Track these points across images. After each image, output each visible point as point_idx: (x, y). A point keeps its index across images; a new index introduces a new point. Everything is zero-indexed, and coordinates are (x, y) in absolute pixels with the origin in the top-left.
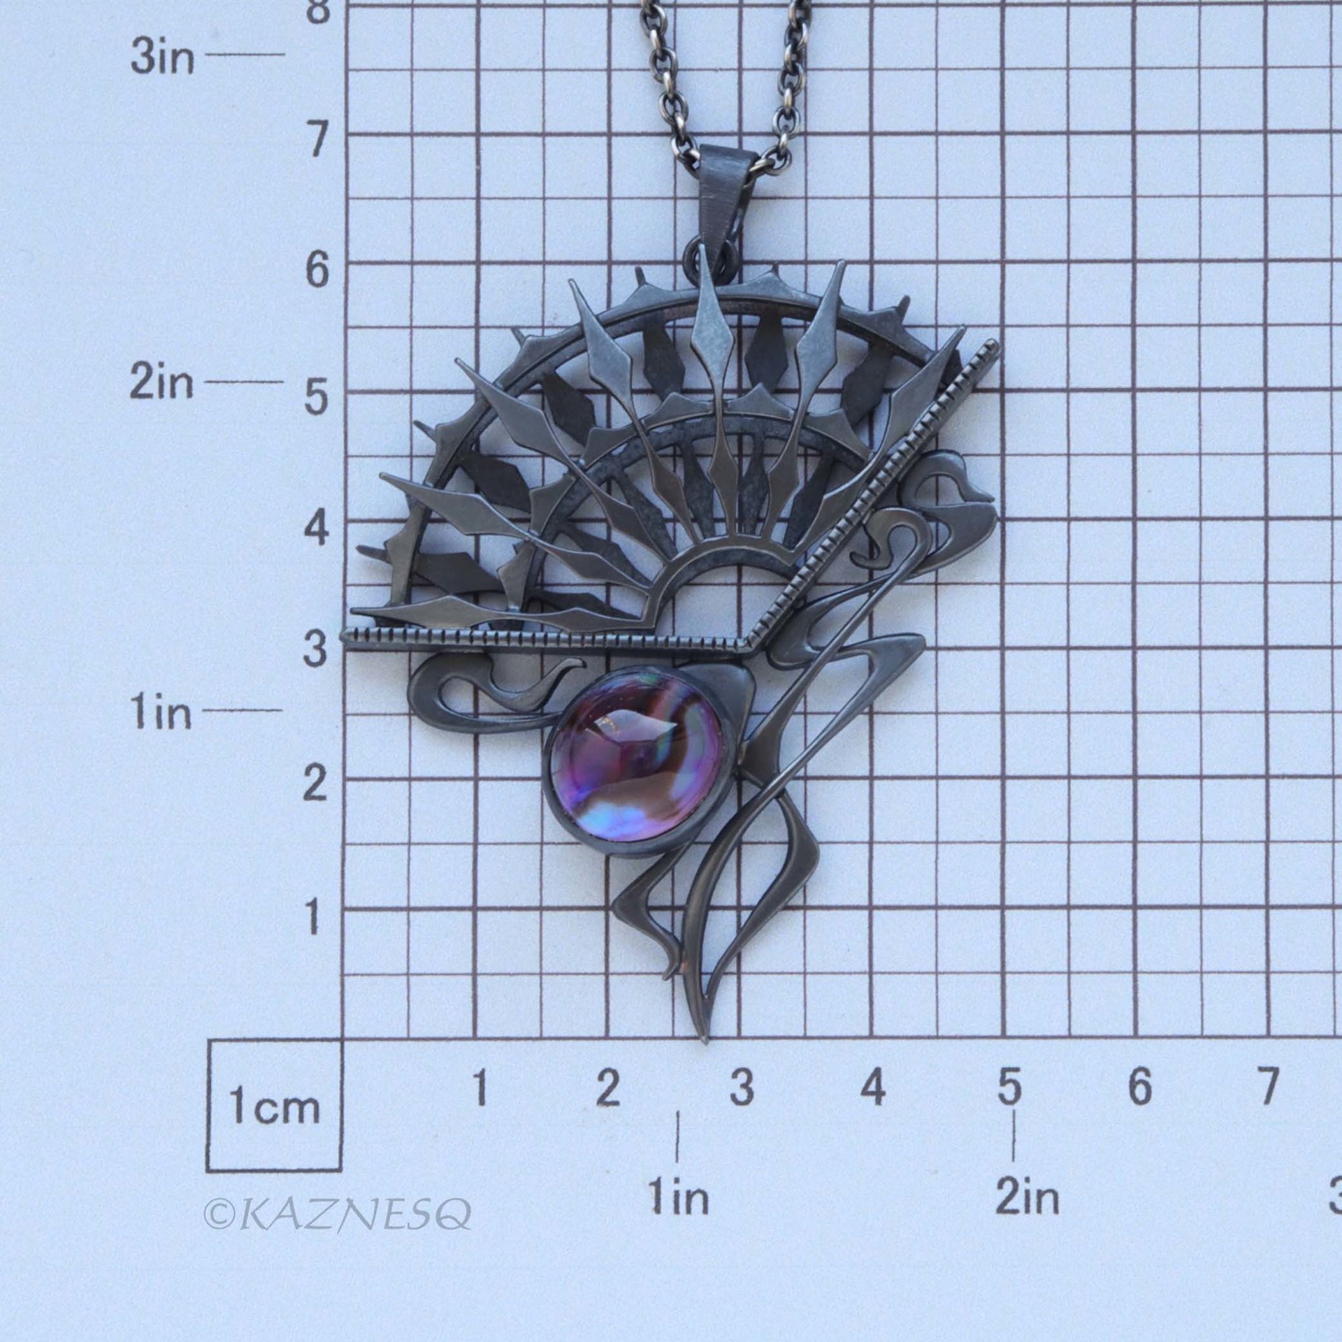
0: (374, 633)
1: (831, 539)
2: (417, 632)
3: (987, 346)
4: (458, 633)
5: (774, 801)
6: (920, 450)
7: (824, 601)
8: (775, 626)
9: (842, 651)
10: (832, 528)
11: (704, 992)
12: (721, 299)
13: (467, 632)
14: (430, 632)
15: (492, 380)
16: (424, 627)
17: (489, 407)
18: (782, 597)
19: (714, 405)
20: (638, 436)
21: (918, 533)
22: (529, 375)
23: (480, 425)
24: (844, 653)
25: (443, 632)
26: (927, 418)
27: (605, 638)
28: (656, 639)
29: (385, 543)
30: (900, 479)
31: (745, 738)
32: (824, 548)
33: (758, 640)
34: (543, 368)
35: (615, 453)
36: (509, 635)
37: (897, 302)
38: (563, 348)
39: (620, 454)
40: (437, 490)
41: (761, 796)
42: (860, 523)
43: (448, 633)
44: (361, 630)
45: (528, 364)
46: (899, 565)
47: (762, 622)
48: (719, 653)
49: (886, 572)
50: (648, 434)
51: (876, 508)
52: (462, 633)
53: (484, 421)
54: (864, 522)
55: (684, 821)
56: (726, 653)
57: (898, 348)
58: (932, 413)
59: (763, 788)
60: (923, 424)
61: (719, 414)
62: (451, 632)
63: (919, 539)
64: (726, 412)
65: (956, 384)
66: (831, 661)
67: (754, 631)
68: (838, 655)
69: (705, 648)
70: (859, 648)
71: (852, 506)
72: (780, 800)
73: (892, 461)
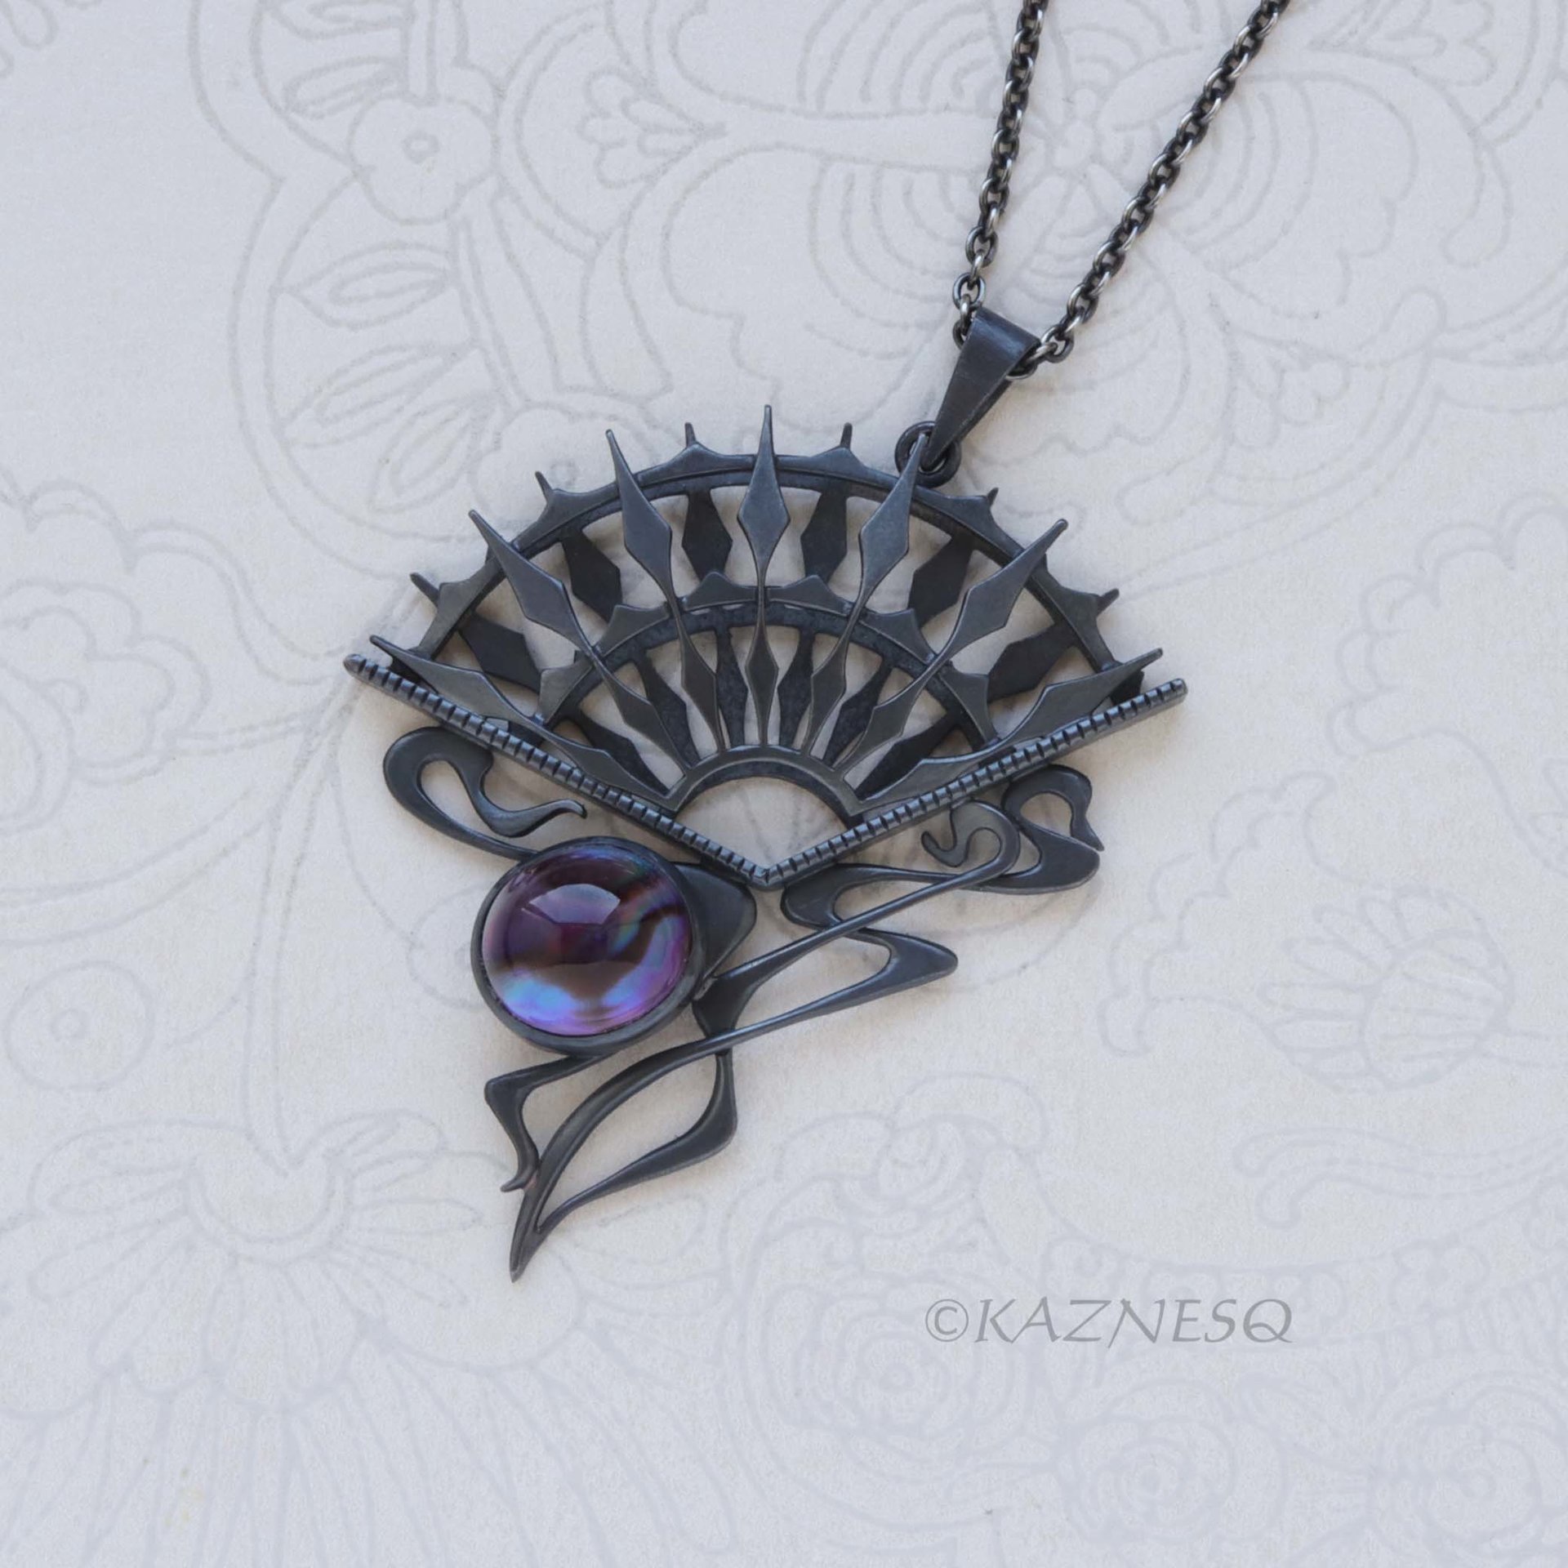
0: (380, 674)
1: (907, 808)
2: (426, 695)
3: (1172, 684)
4: (468, 717)
5: (713, 1058)
6: (1047, 760)
7: (870, 869)
8: (805, 872)
9: (864, 932)
10: (915, 798)
11: (539, 1224)
12: (916, 499)
13: (477, 720)
14: (440, 701)
15: (634, 471)
16: (437, 693)
17: (618, 498)
18: (839, 839)
19: (852, 609)
20: (756, 603)
21: (1004, 844)
22: (680, 482)
23: (602, 509)
24: (863, 935)
25: (454, 708)
26: (1073, 730)
27: (619, 797)
28: (671, 825)
29: (442, 585)
30: (1015, 779)
31: (715, 975)
32: (896, 814)
33: (778, 878)
34: (699, 483)
35: (728, 608)
36: (520, 744)
37: (1101, 592)
38: (726, 472)
39: (732, 611)
40: (521, 558)
41: (701, 1045)
42: (949, 806)
43: (458, 711)
44: (369, 664)
45: (679, 472)
46: (970, 871)
47: (791, 860)
48: (731, 871)
49: (951, 871)
50: (767, 604)
51: (972, 799)
52: (472, 718)
53: (608, 507)
54: (954, 806)
55: (601, 1034)
56: (738, 875)
57: (1079, 640)
58: (1079, 727)
59: (709, 1036)
60: (1065, 734)
61: (852, 622)
62: (461, 711)
63: (1001, 854)
64: (862, 622)
65: (1120, 709)
66: (847, 936)
67: (778, 866)
68: (856, 934)
69: (719, 859)
70: (885, 938)
71: (946, 785)
72: (720, 1059)
73: (1013, 758)
